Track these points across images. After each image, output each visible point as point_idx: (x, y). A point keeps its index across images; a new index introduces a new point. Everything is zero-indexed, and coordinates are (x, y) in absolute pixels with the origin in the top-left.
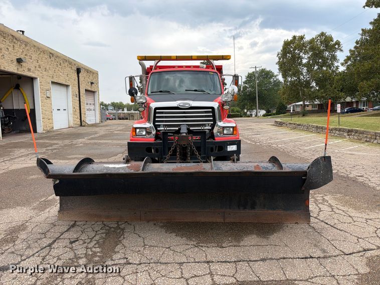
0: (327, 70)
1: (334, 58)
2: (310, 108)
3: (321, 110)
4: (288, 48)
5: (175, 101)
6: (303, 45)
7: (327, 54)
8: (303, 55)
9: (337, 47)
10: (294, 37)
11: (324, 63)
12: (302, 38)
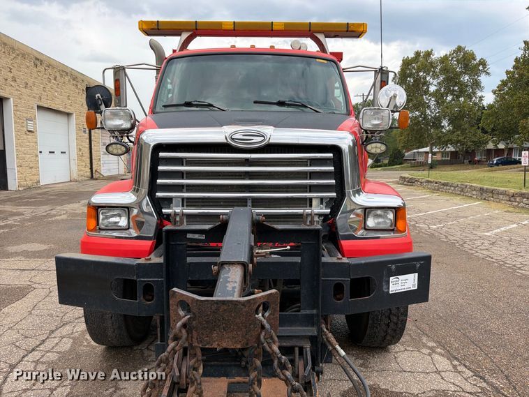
0: (464, 102)
1: (477, 84)
2: (438, 157)
3: (456, 160)
4: (409, 69)
5: (222, 125)
6: (432, 65)
7: (466, 78)
8: (431, 80)
9: (481, 68)
10: (418, 54)
11: (462, 92)
12: (428, 54)
